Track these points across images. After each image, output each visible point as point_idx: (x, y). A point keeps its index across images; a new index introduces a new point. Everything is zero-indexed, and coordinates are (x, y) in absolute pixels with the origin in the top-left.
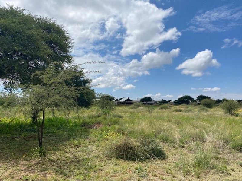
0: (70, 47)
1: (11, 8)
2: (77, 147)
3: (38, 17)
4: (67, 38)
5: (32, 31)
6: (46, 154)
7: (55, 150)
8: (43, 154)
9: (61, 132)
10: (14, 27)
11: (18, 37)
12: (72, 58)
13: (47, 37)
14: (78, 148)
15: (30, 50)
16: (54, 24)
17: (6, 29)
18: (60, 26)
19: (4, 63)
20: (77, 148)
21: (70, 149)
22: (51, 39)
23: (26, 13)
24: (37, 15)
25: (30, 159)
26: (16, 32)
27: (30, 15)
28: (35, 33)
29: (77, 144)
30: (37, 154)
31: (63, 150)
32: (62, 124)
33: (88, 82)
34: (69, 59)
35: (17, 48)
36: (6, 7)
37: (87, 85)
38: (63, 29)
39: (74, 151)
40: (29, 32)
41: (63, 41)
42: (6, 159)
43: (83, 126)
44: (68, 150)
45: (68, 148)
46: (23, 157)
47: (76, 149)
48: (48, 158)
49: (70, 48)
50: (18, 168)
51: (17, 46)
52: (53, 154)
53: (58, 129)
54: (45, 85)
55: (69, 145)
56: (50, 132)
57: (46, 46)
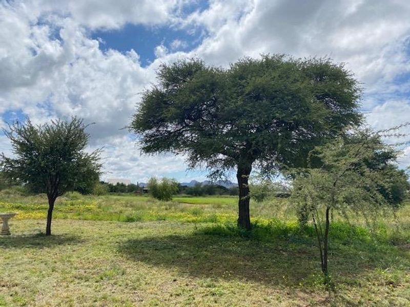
0: (357, 97)
1: (267, 58)
2: (394, 287)
3: (303, 60)
4: (351, 83)
5: (298, 84)
6: (335, 287)
7: (352, 285)
8: (330, 286)
9: (353, 251)
10: (274, 85)
11: (278, 98)
12: (360, 116)
13: (318, 88)
14: (396, 289)
15: (297, 115)
16: (327, 65)
17: (264, 90)
18: (338, 66)
19: (263, 140)
20: (394, 289)
21: (380, 287)
22: (326, 91)
23: (285, 60)
24: (300, 59)
25: (312, 292)
26: (276, 91)
27: (291, 62)
28: (302, 87)
29: (392, 280)
30: (320, 283)
31: (365, 286)
32: (351, 235)
33: (392, 157)
34: (356, 120)
35: (279, 114)
36: (260, 59)
37: (390, 162)
38: (344, 70)
39: (388, 293)
40: (294, 88)
41: (343, 90)
42: (277, 284)
43: (394, 244)
44: (375, 289)
45: (374, 284)
46: (299, 285)
47: (393, 291)
48: (340, 296)
49: (358, 100)
50: (296, 302)
51: (279, 112)
52: (348, 290)
53: (345, 244)
54: (328, 168)
55: (377, 279)
56: (333, 247)
57: (319, 104)
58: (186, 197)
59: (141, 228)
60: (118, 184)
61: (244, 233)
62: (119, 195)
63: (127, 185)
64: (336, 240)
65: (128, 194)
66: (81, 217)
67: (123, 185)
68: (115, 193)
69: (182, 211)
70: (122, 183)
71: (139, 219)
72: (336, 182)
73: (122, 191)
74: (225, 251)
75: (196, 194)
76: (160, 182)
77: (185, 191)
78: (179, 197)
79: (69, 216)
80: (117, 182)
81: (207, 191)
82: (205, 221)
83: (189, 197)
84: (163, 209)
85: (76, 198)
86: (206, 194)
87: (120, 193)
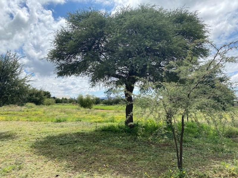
43: (229, 137)
53: (196, 138)
58: (103, 106)
59: (62, 127)
60: (63, 98)
61: (128, 130)
62: (63, 105)
63: (68, 99)
64: (190, 135)
65: (69, 104)
66: (28, 119)
67: (66, 99)
68: (61, 104)
69: (96, 114)
70: (66, 98)
71: (65, 121)
72: (189, 94)
73: (65, 102)
74: (110, 145)
75: (109, 104)
76: (84, 97)
77: (102, 102)
78: (98, 106)
79: (21, 118)
80: (62, 97)
81: (115, 102)
82: (107, 122)
83: (104, 106)
84: (84, 113)
85: (32, 107)
86: (115, 104)
87: (64, 103)
